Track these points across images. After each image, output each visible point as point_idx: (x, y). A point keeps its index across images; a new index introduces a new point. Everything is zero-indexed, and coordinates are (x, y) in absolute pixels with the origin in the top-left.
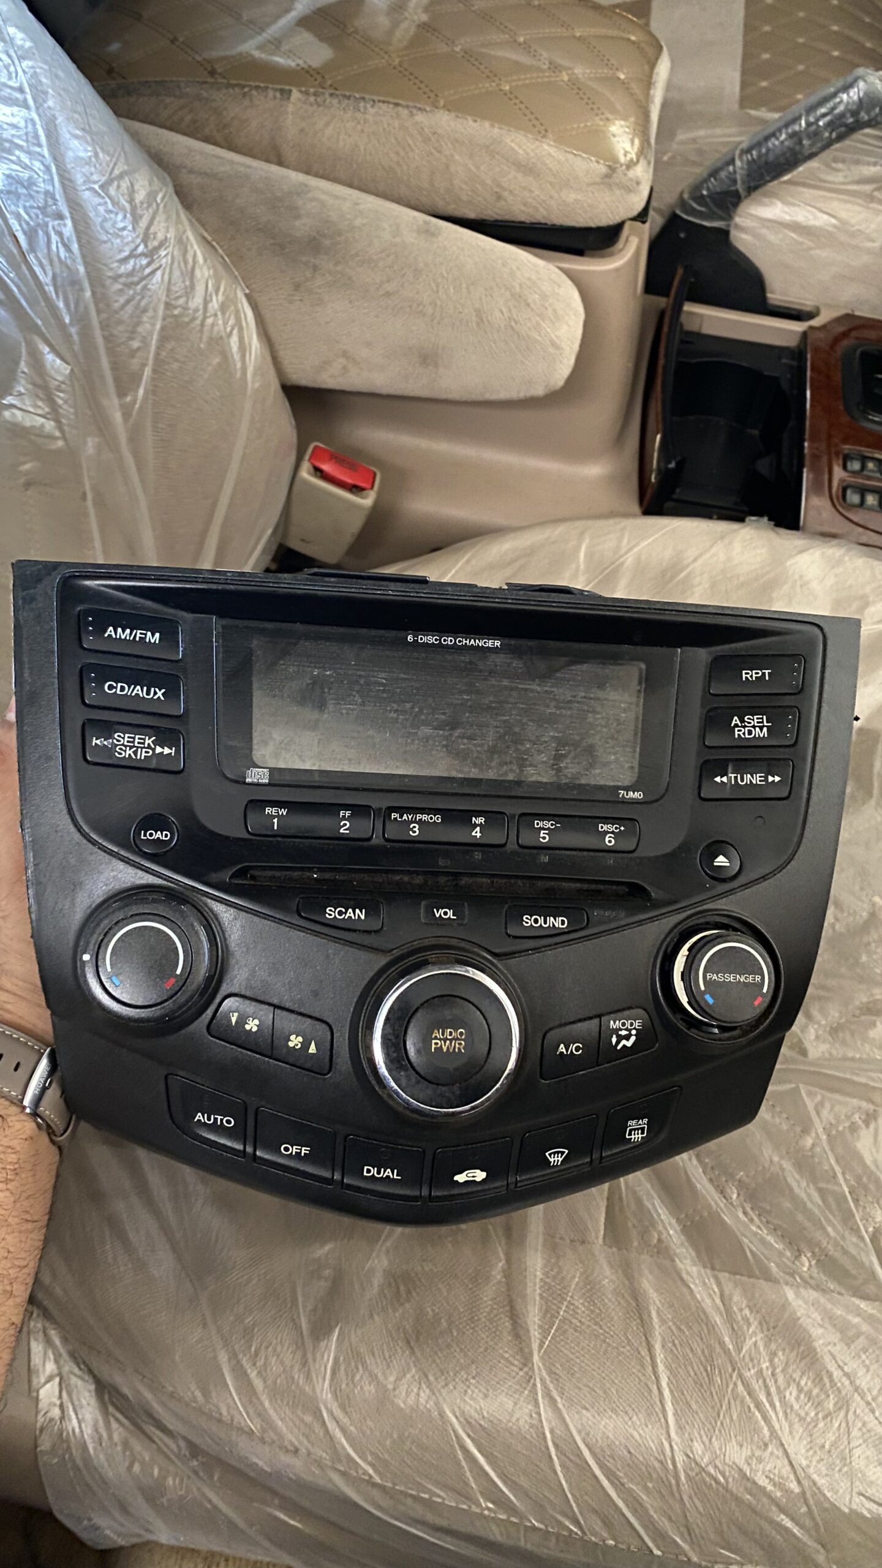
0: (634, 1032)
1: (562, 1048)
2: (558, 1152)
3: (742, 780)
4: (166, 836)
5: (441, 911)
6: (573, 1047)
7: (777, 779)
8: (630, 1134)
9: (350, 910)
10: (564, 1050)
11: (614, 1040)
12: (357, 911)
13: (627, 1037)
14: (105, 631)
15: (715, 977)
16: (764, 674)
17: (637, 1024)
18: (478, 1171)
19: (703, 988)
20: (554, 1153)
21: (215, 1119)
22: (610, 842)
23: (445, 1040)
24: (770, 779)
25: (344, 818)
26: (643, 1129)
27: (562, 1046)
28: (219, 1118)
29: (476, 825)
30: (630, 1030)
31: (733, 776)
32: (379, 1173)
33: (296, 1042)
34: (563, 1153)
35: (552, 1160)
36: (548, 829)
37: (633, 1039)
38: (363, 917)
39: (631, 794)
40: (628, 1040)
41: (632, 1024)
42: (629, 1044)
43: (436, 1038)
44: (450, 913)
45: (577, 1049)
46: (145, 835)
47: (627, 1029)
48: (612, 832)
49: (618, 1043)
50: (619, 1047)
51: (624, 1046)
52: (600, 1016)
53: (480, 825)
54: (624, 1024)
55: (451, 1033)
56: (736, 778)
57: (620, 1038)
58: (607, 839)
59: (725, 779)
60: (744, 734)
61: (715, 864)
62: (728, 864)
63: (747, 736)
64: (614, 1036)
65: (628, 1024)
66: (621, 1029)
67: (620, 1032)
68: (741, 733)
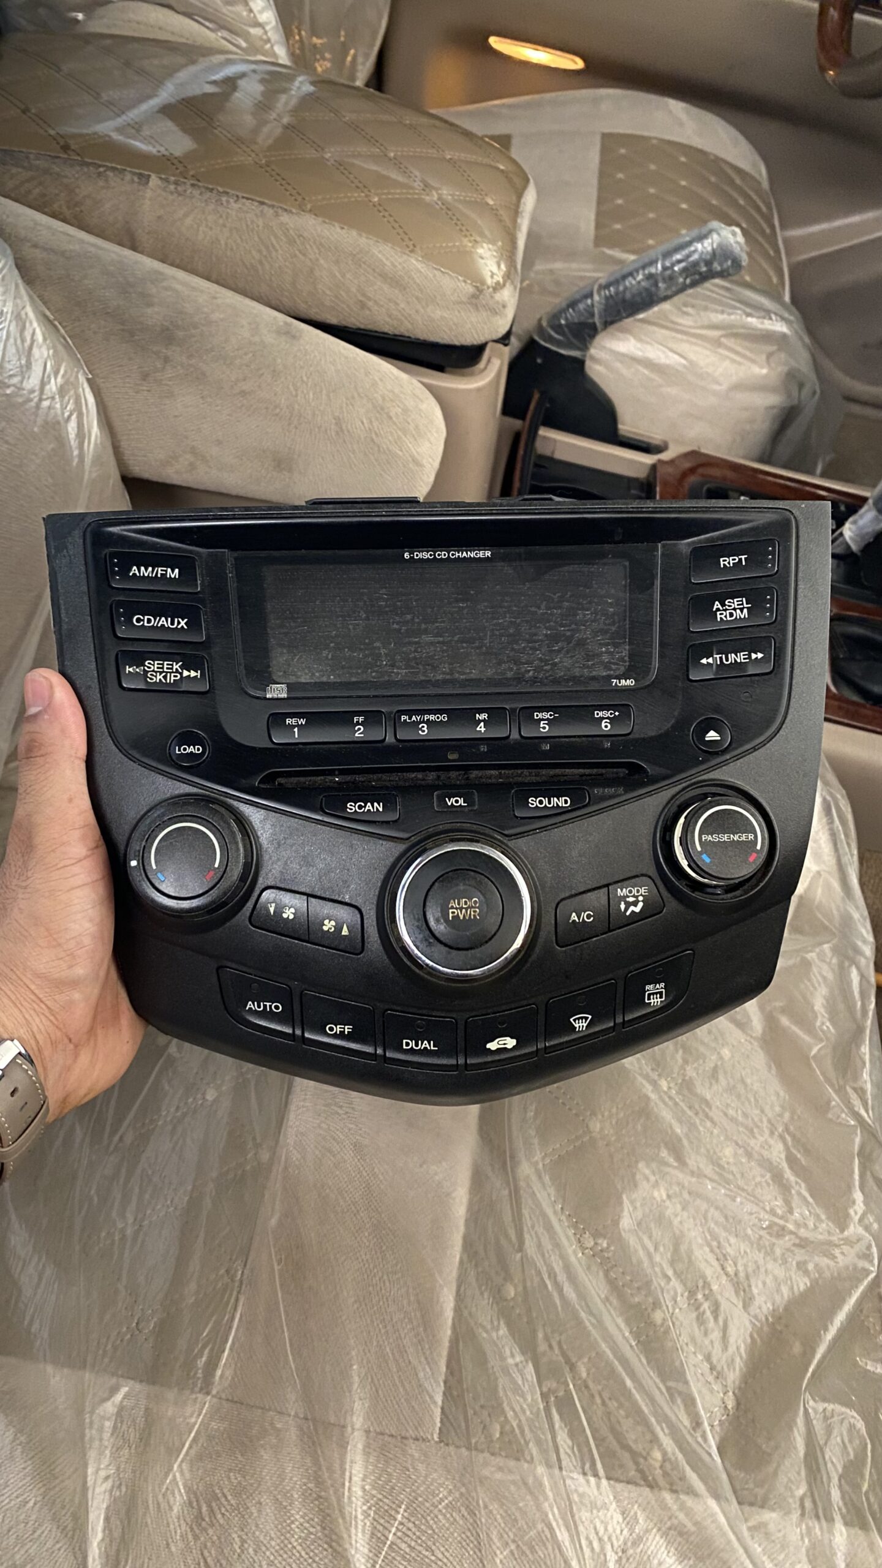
0: (641, 898)
1: (574, 917)
2: (582, 1018)
3: (727, 660)
4: (198, 749)
5: (453, 800)
6: (584, 915)
7: (760, 655)
8: (649, 999)
9: (369, 804)
10: (576, 919)
11: (623, 906)
12: (376, 804)
13: (635, 904)
14: (130, 570)
15: (710, 838)
16: (740, 560)
17: (643, 891)
18: (508, 1039)
19: (699, 849)
20: (578, 1019)
21: (265, 1006)
22: (606, 727)
23: (461, 909)
24: (754, 656)
25: (358, 723)
26: (661, 993)
27: (574, 914)
28: (268, 1004)
29: (480, 721)
30: (637, 897)
31: (718, 656)
32: (417, 1045)
33: (329, 926)
34: (586, 1018)
35: (577, 1025)
36: (547, 719)
37: (641, 905)
38: (381, 809)
39: (623, 682)
40: (636, 906)
41: (638, 891)
42: (637, 909)
43: (452, 908)
44: (461, 801)
45: (589, 917)
46: (179, 750)
47: (634, 896)
48: (608, 718)
49: (626, 909)
50: (628, 913)
51: (633, 911)
52: (607, 886)
53: (484, 720)
54: (630, 892)
55: (466, 903)
56: (721, 658)
57: (628, 905)
58: (603, 725)
59: (710, 660)
60: (726, 617)
61: (707, 739)
62: (719, 738)
63: (729, 619)
64: (623, 903)
65: (634, 891)
66: (628, 897)
67: (628, 899)
68: (723, 616)
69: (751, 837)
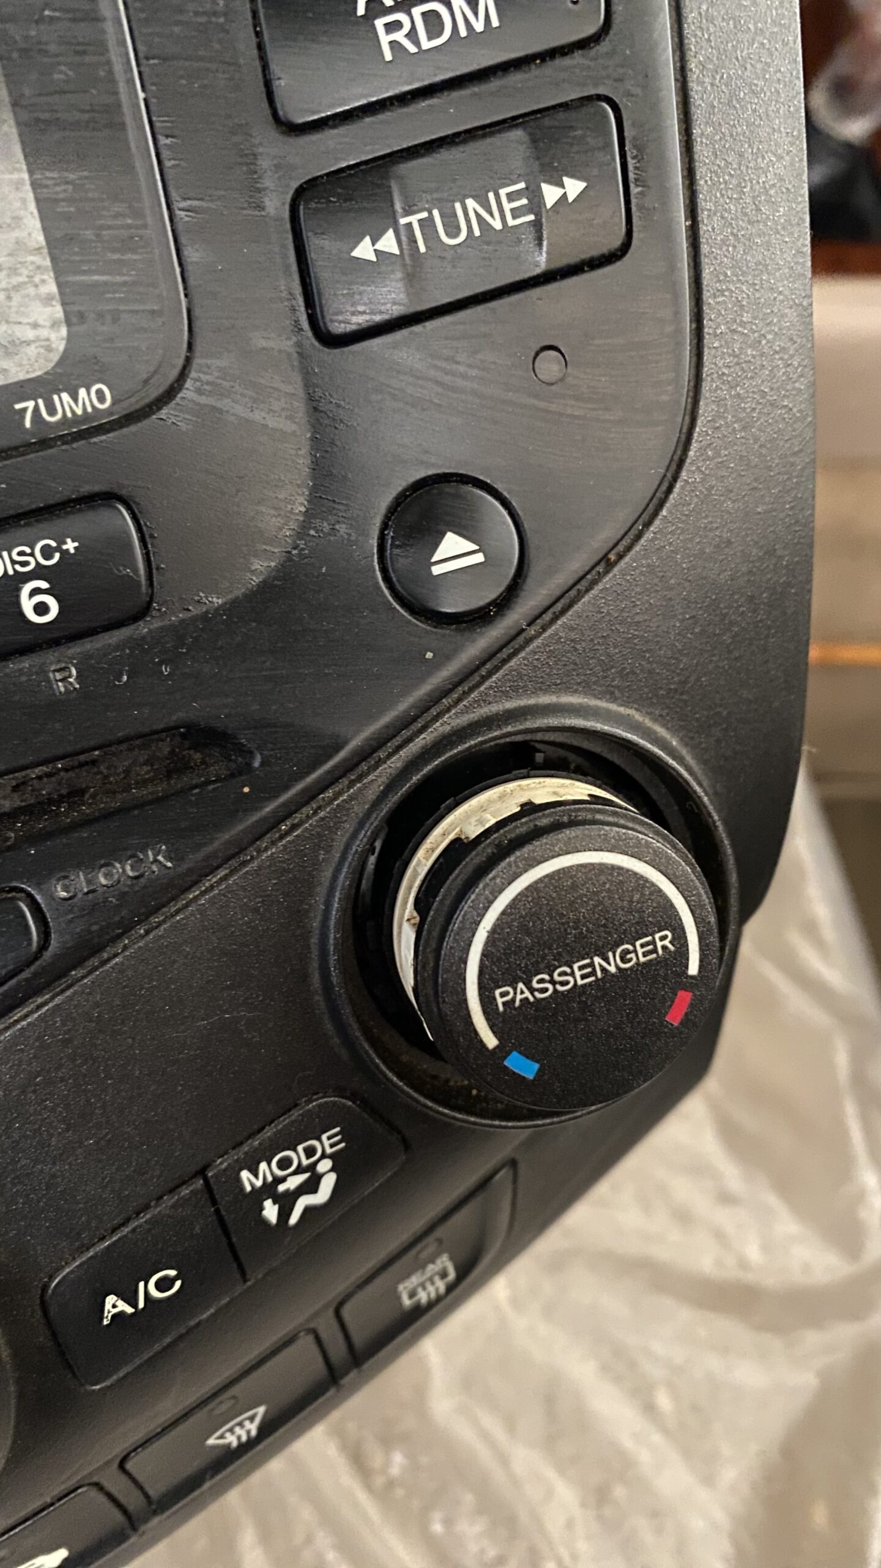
0: (325, 1166)
1: (114, 1304)
2: (240, 1423)
3: (453, 229)
6: (148, 1288)
7: (574, 187)
10: (124, 1309)
11: (271, 1211)
13: (311, 1186)
17: (327, 1142)
19: (491, 1041)
20: (230, 1429)
22: (42, 609)
24: (551, 194)
27: (111, 1301)
30: (312, 1167)
31: (414, 219)
34: (254, 1417)
35: (229, 1441)
37: (328, 1184)
39: (64, 403)
40: (313, 1191)
41: (310, 1152)
42: (321, 1197)
45: (165, 1286)
47: (299, 1170)
48: (39, 573)
49: (284, 1213)
50: (291, 1225)
51: (310, 1207)
54: (284, 1164)
56: (427, 225)
57: (286, 1202)
58: (27, 606)
59: (389, 243)
60: (412, 35)
61: (436, 570)
62: (479, 558)
63: (426, 44)
64: (268, 1204)
65: (298, 1156)
66: (283, 1180)
67: (282, 1188)
68: (399, 36)
69: (663, 940)
